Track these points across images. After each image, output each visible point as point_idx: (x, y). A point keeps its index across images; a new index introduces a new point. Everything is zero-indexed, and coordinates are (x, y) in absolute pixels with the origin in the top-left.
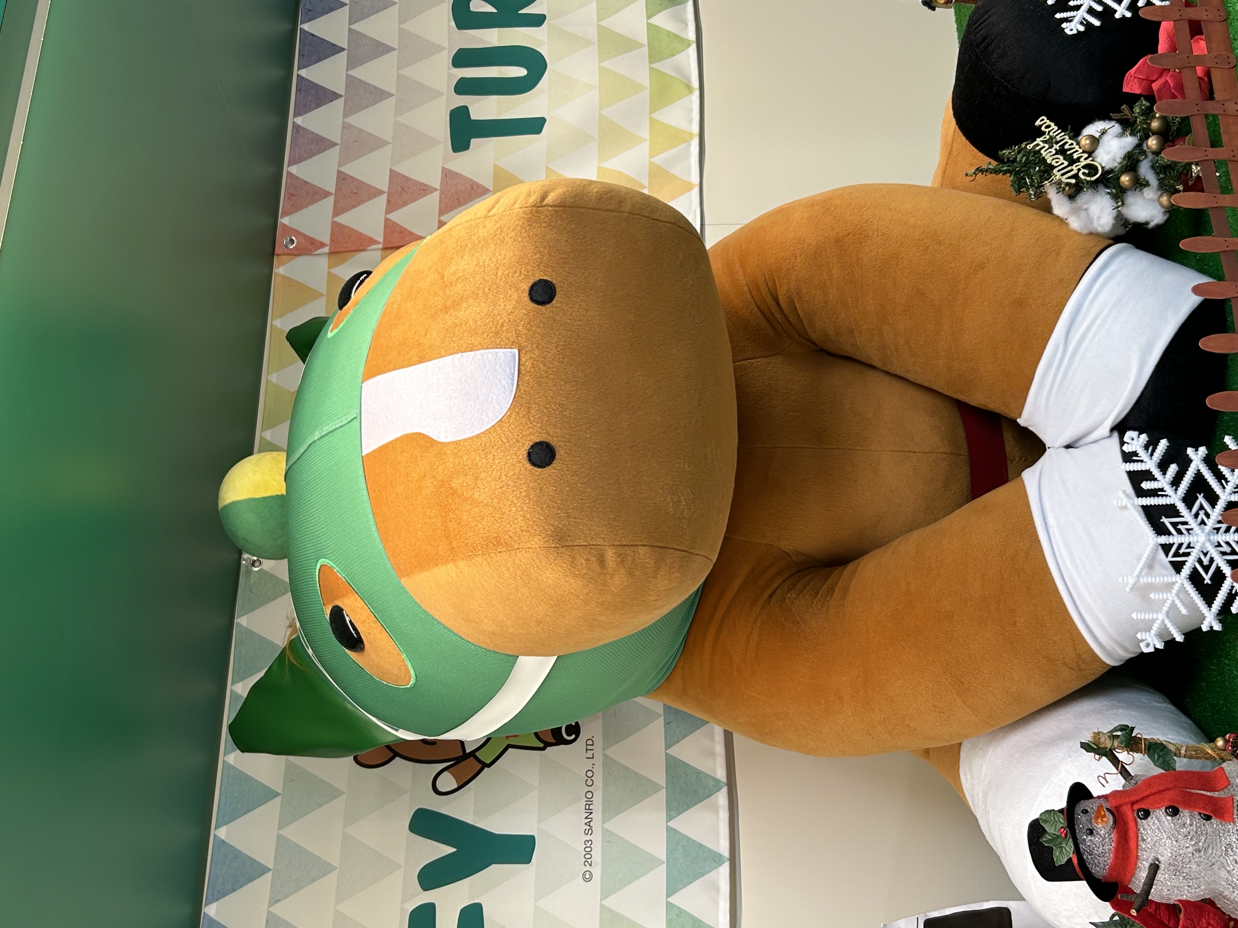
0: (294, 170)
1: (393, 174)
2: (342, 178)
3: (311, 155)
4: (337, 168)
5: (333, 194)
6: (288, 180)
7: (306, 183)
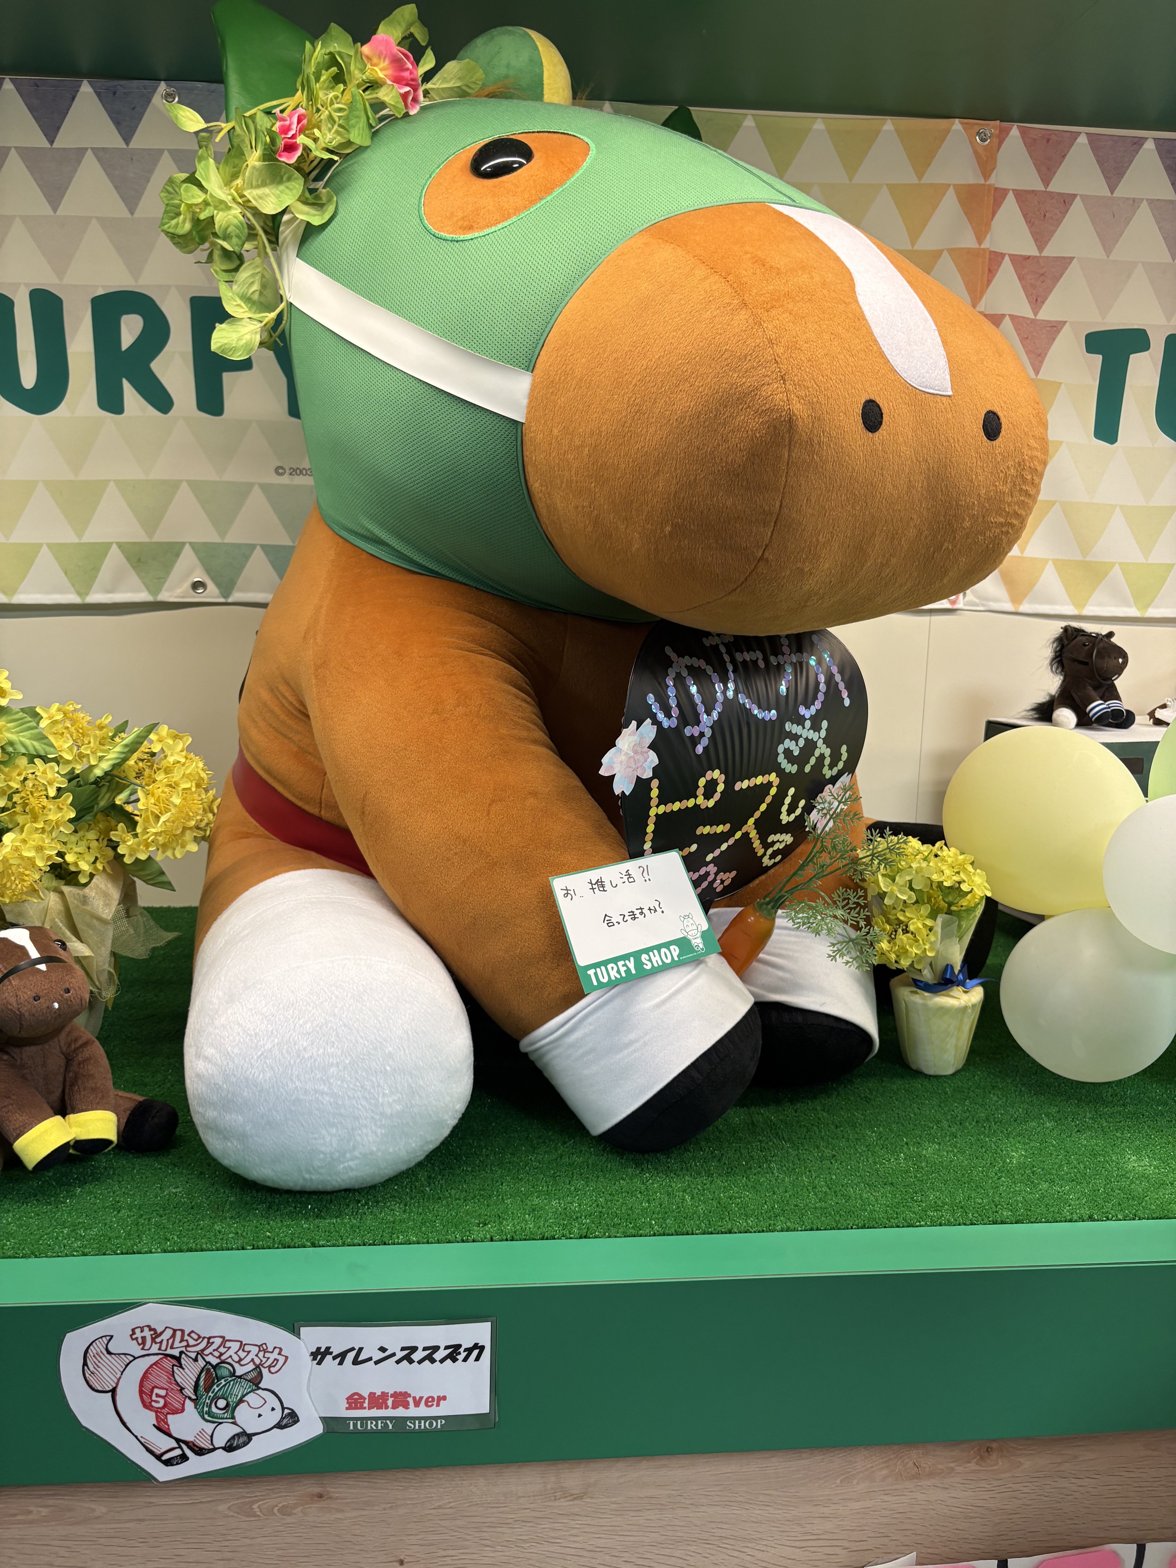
0: (1082, 140)
1: (1065, 262)
2: (1066, 200)
3: (1101, 162)
4: (1080, 193)
5: (1046, 189)
6: (1068, 134)
7: (1064, 156)
